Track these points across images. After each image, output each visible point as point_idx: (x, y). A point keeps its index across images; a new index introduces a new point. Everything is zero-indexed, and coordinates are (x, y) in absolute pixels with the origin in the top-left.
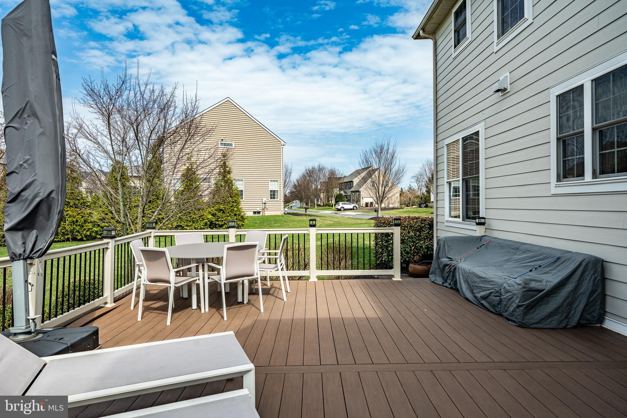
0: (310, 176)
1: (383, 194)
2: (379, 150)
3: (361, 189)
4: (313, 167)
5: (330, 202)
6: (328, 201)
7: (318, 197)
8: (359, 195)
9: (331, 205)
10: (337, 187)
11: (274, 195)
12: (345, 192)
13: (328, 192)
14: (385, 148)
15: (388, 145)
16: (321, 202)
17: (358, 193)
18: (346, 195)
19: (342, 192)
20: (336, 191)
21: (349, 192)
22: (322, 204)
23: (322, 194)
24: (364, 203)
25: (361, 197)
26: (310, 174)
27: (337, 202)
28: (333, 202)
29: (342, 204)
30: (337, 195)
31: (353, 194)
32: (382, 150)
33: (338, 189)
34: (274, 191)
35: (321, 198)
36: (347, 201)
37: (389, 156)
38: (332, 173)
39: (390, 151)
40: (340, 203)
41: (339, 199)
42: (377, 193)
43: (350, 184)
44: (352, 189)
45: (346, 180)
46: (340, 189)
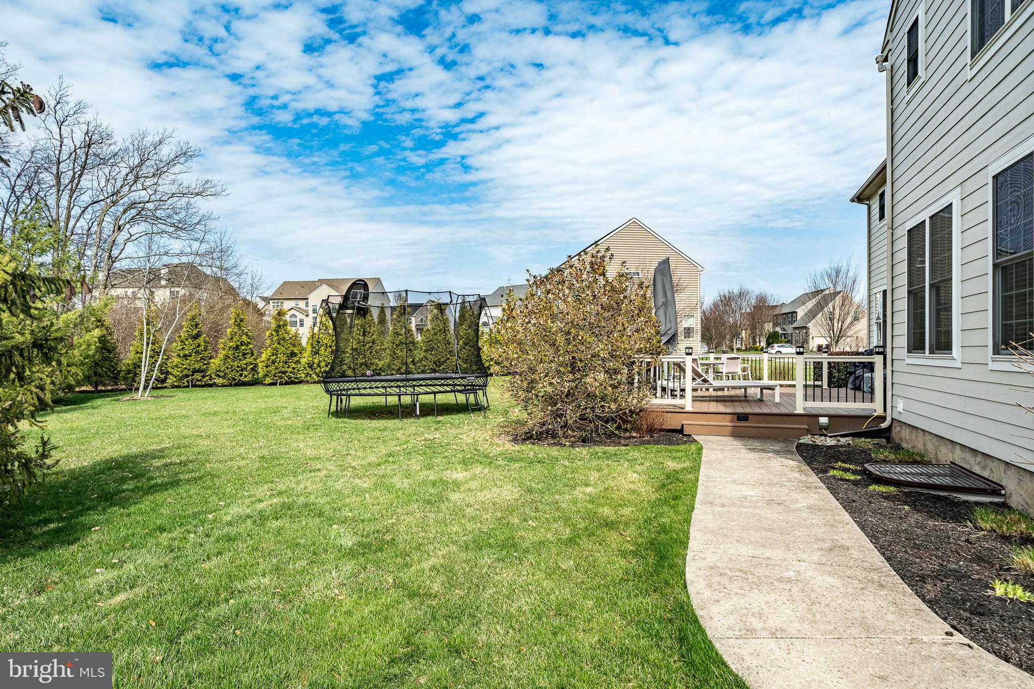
0: (725, 305)
1: (840, 332)
2: (834, 274)
3: (810, 325)
4: (731, 291)
5: (758, 344)
6: (754, 342)
7: (736, 335)
8: (806, 333)
9: (760, 348)
10: (770, 321)
11: (689, 333)
12: (784, 329)
13: (753, 328)
14: (844, 270)
15: (848, 265)
16: (742, 345)
17: (805, 331)
18: (784, 334)
19: (778, 329)
20: (769, 327)
21: (789, 329)
22: (744, 348)
23: (744, 331)
24: (815, 346)
25: (811, 337)
26: (726, 301)
27: (769, 344)
28: (763, 344)
29: (778, 346)
30: (770, 334)
31: (797, 332)
32: (838, 273)
33: (771, 324)
34: (689, 329)
35: (742, 338)
36: (787, 342)
37: (850, 283)
38: (762, 299)
39: (851, 274)
40: (776, 345)
41: (773, 339)
42: (831, 331)
43: (792, 316)
44: (795, 325)
45: (785, 310)
46: (775, 325)
